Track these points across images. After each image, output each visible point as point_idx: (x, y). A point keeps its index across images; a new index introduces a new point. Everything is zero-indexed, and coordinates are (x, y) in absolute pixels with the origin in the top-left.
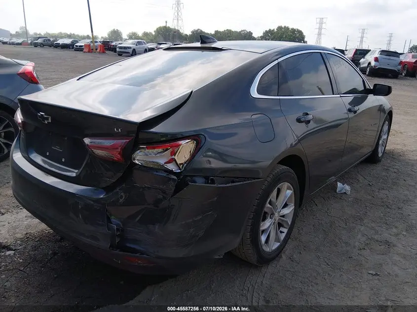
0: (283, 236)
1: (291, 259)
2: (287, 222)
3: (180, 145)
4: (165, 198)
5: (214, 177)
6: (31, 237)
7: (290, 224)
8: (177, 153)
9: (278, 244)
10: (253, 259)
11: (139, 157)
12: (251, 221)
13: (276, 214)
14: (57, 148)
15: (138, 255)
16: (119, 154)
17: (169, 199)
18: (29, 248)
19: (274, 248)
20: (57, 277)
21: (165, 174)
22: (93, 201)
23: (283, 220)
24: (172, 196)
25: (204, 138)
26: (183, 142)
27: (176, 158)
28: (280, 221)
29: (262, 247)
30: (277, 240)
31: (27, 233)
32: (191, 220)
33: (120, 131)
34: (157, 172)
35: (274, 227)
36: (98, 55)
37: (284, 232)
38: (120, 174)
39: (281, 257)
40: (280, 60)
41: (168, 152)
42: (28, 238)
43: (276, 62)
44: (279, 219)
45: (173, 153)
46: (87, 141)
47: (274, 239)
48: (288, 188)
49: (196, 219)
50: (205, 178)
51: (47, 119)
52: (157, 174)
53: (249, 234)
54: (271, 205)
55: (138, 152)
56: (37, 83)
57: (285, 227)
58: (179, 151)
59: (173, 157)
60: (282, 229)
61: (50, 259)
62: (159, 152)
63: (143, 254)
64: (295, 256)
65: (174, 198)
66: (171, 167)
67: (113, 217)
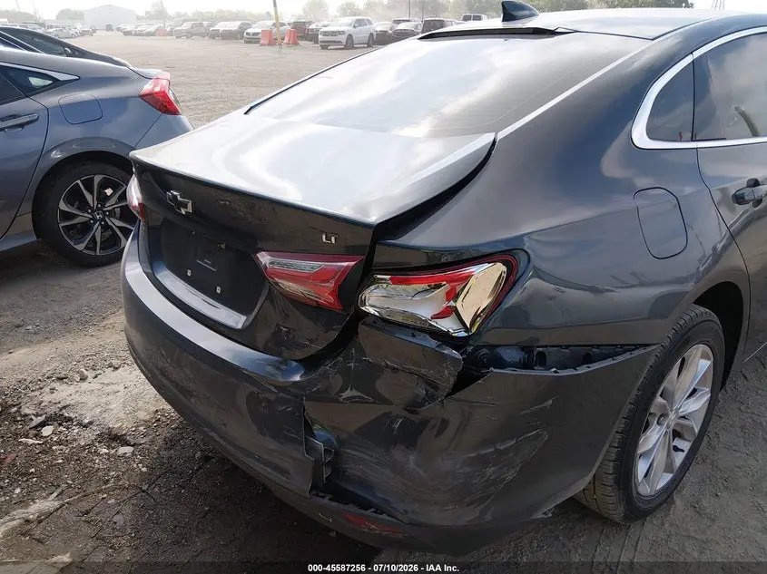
0: (679, 458)
1: (695, 507)
2: (693, 428)
3: (469, 277)
4: (431, 398)
5: (546, 346)
6: (164, 419)
7: (697, 431)
8: (462, 296)
9: (668, 477)
10: (617, 512)
11: (375, 300)
12: (619, 436)
13: (672, 416)
14: (206, 264)
15: (369, 512)
16: (331, 294)
17: (442, 402)
18: (160, 441)
19: (659, 487)
20: (209, 510)
21: (432, 343)
22: (276, 387)
23: (683, 426)
24: (448, 395)
25: (526, 257)
26: (477, 270)
27: (458, 305)
28: (678, 429)
29: (636, 488)
30: (669, 468)
31: (157, 411)
32: (492, 450)
33: (333, 242)
34: (414, 336)
35: (665, 441)
36: (285, 50)
37: (683, 451)
38: (334, 335)
39: (673, 502)
40: (697, 54)
41: (441, 292)
42: (159, 420)
43: (689, 59)
44: (677, 424)
45: (452, 295)
46: (264, 258)
47: (663, 466)
48: (704, 356)
49: (502, 448)
50: (523, 349)
51: (185, 206)
52: (414, 340)
53: (612, 464)
54: (664, 399)
55: (372, 287)
56: (175, 112)
57: (685, 440)
58: (466, 290)
59: (452, 303)
60: (678, 443)
61: (198, 470)
62: (419, 290)
63: (382, 513)
64: (704, 503)
65: (455, 400)
66: (447, 325)
67: (316, 427)
